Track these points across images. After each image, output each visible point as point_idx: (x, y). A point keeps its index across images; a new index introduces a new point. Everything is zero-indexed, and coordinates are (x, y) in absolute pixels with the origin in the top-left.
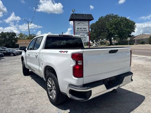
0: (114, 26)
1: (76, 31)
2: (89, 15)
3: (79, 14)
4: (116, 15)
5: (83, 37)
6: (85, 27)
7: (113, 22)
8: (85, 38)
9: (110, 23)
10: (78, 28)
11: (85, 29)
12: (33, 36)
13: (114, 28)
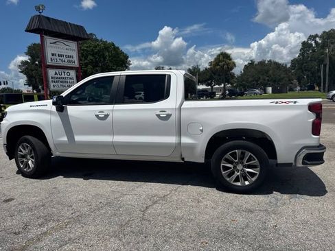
0: (90, 57)
3: (56, 21)
4: (91, 34)
5: (66, 76)
6: (70, 53)
7: (87, 47)
8: (71, 79)
9: (83, 50)
10: (53, 55)
11: (71, 59)
13: (91, 62)
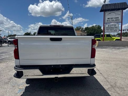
1: (106, 21)
2: (122, 3)
5: (114, 26)
6: (117, 16)
10: (108, 19)
11: (117, 19)
12: (79, 28)
